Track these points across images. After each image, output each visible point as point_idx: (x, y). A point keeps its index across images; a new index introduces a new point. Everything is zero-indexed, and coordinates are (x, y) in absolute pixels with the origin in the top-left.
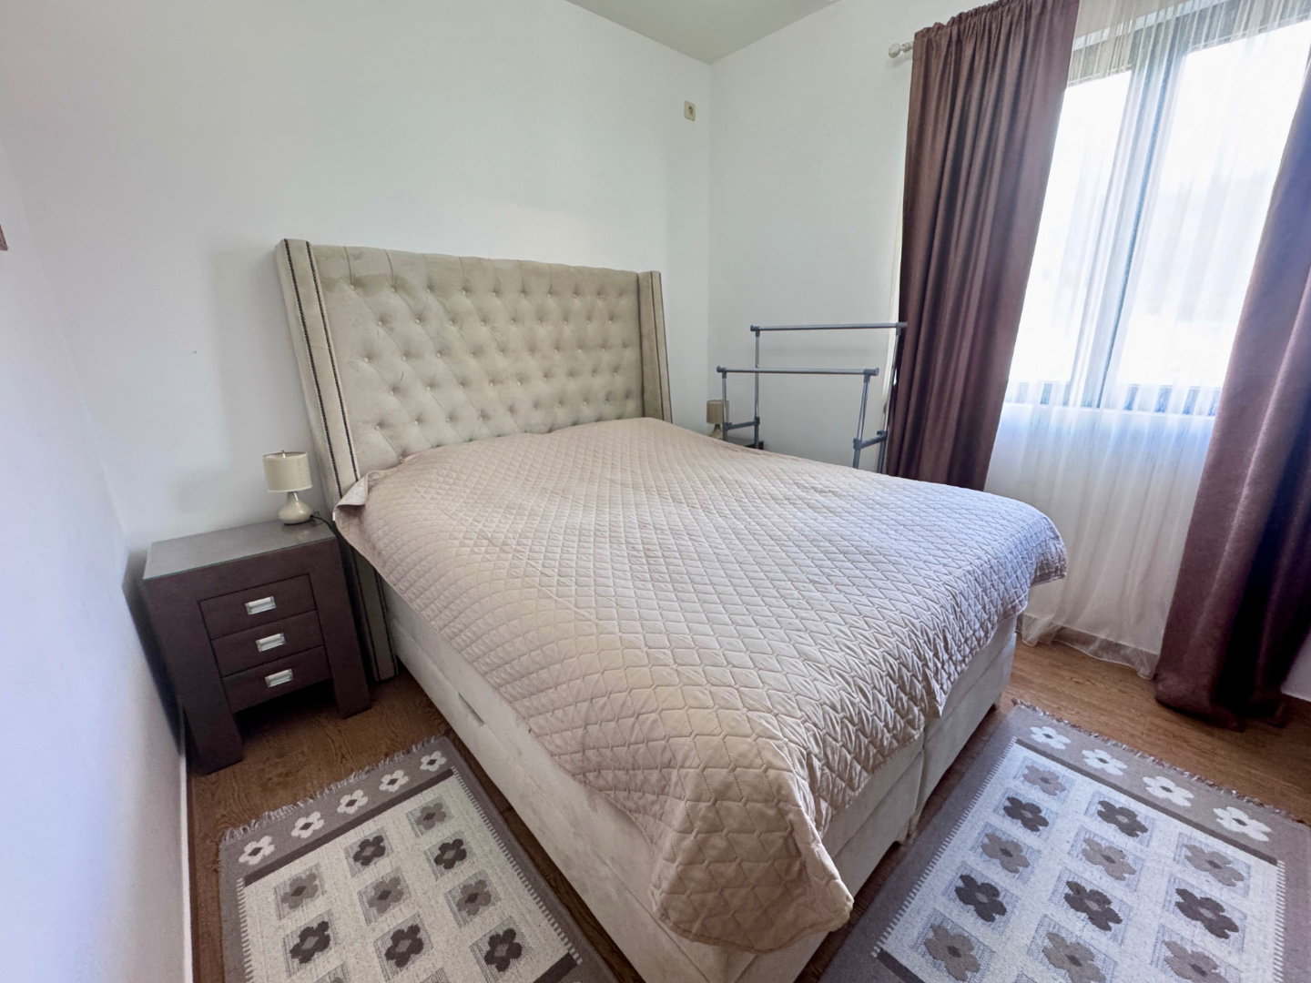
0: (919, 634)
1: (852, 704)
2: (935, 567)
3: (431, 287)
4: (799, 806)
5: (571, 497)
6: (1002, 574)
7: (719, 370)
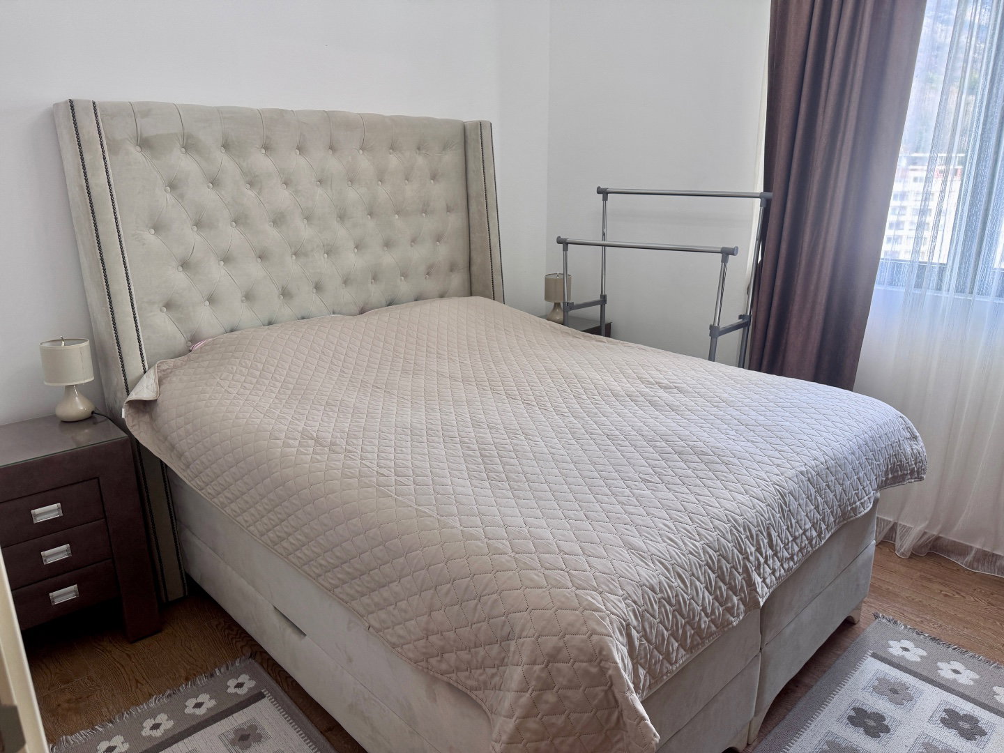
0: (742, 530)
1: (670, 587)
2: (768, 468)
3: (226, 146)
4: (616, 663)
5: (396, 392)
6: (840, 475)
7: (560, 241)
